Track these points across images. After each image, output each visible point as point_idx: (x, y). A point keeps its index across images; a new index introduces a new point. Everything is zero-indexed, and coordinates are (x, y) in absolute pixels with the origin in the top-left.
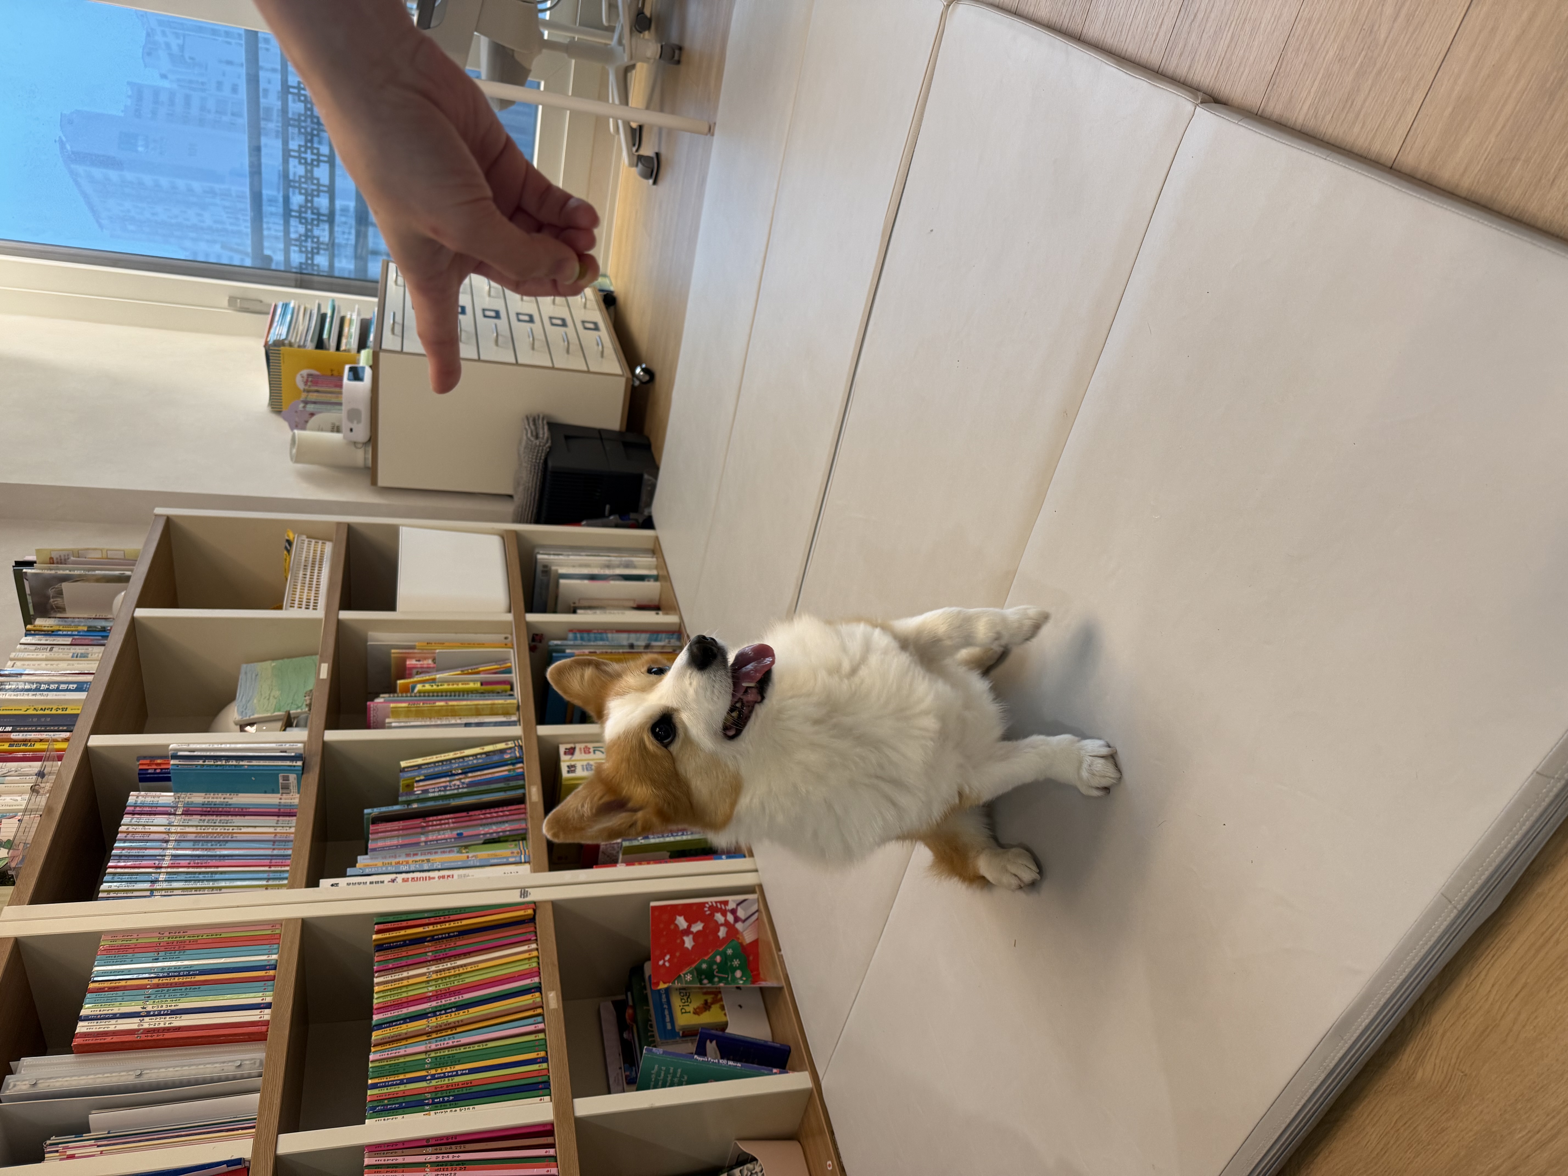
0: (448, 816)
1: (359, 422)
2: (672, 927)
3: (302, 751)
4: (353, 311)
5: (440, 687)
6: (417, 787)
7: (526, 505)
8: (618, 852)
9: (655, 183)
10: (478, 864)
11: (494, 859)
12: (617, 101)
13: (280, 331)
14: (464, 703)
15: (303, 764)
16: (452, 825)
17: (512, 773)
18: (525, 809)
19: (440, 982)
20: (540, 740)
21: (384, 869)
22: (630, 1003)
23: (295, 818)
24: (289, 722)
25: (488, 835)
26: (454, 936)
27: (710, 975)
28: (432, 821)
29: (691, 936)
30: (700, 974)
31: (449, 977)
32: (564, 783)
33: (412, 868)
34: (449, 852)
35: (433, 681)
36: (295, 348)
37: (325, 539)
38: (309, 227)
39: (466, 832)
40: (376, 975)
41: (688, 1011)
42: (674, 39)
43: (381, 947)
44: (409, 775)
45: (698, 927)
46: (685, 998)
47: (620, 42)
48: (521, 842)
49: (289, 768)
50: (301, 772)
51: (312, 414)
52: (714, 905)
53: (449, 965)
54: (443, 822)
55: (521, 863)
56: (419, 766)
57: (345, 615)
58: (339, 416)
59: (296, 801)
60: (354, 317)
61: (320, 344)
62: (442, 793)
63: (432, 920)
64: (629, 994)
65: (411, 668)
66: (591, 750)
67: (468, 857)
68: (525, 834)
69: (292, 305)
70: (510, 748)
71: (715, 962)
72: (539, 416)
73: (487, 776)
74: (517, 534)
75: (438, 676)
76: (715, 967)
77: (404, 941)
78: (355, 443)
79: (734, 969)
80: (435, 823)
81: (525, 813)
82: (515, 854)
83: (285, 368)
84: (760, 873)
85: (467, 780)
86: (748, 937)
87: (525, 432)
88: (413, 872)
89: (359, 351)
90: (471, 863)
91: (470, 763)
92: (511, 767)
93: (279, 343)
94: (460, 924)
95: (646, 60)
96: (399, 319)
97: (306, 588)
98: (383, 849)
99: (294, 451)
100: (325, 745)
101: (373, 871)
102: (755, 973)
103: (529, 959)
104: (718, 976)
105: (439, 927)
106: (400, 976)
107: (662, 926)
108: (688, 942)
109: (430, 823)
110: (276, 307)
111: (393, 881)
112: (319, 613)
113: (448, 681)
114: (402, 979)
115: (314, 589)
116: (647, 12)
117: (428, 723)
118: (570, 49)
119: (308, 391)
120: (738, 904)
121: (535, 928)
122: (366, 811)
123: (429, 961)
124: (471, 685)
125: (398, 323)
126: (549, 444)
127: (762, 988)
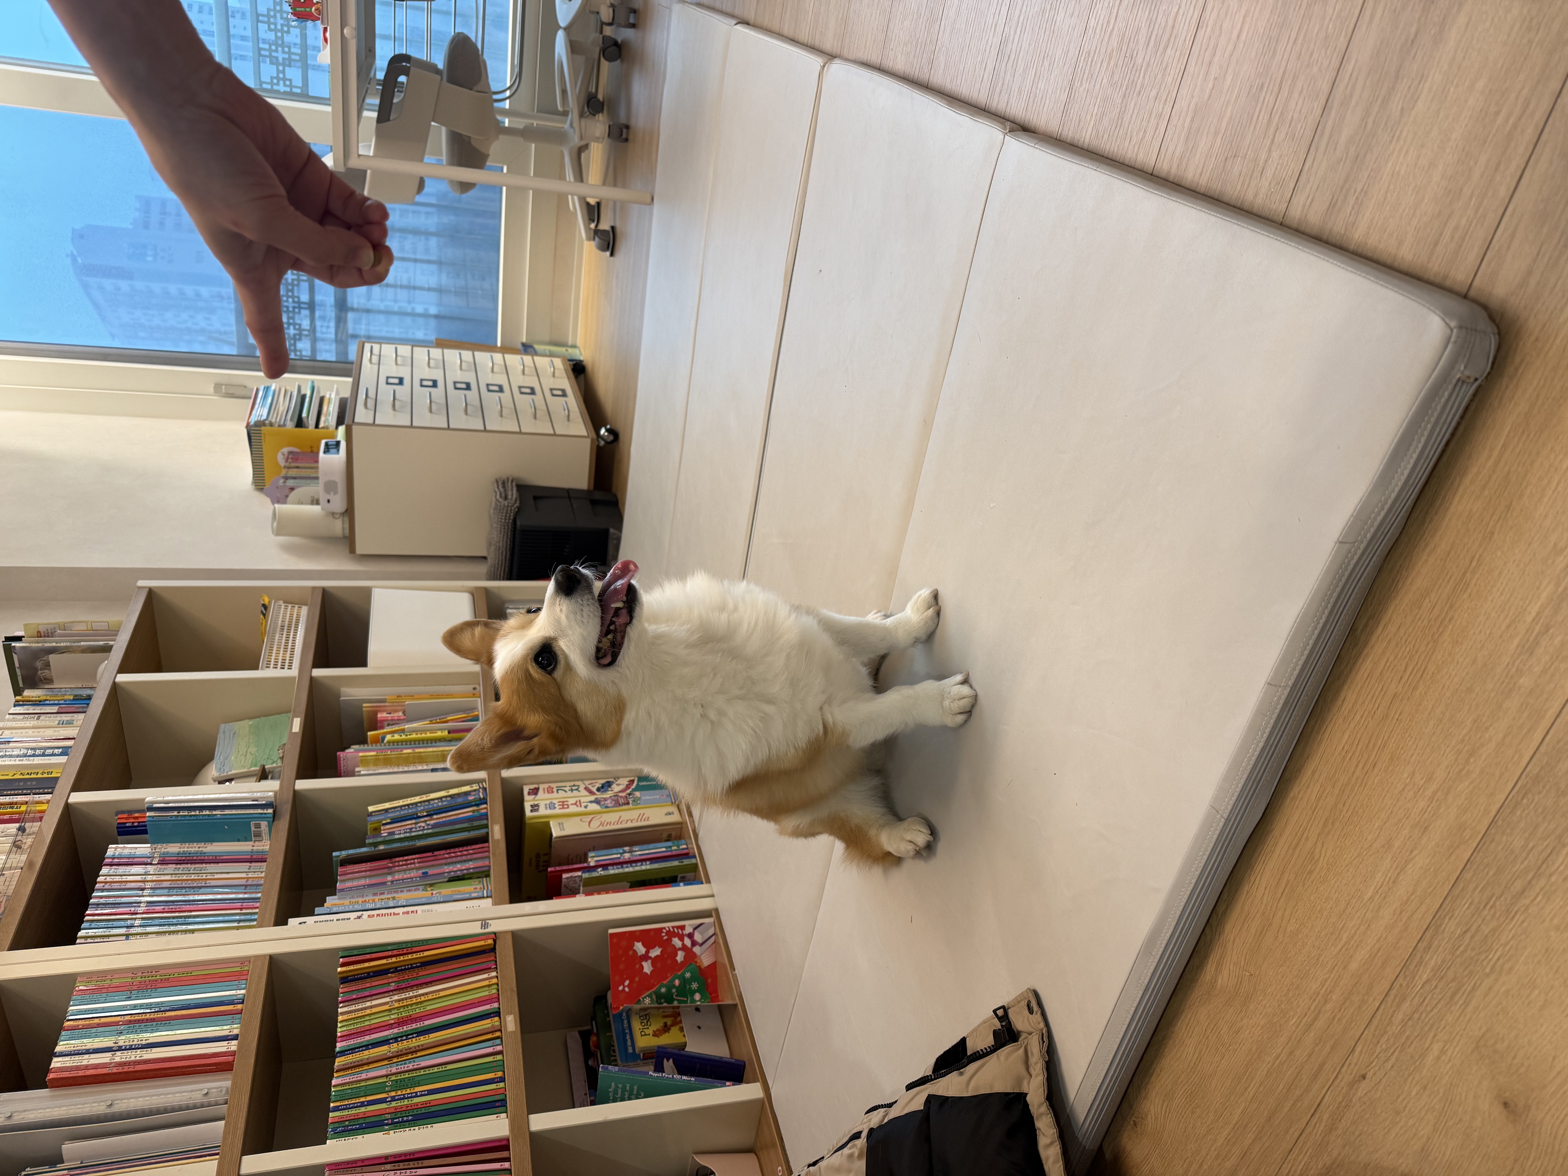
0: (414, 856)
1: (336, 493)
2: (631, 953)
3: (273, 800)
4: (332, 391)
5: (409, 737)
6: (384, 830)
7: (498, 564)
8: (579, 886)
9: (612, 255)
10: (442, 900)
11: (457, 894)
12: (572, 180)
13: (261, 413)
14: (431, 749)
15: (274, 811)
16: (417, 865)
17: (476, 814)
18: (489, 847)
19: (402, 1010)
20: (504, 781)
21: (351, 907)
22: (595, 1031)
23: (265, 863)
24: (264, 775)
25: (452, 873)
26: (417, 967)
27: (670, 1000)
28: (399, 861)
29: (650, 961)
30: (659, 997)
31: (411, 1005)
32: (528, 821)
33: (378, 906)
34: (415, 890)
35: (403, 731)
36: (276, 428)
37: (301, 603)
39: (431, 871)
40: (340, 1005)
41: (647, 1033)
42: (623, 120)
43: (345, 979)
44: (376, 818)
45: (656, 952)
46: (645, 1021)
47: (571, 125)
48: (484, 879)
49: (260, 816)
50: (272, 819)
51: (292, 489)
52: (672, 930)
53: (411, 994)
54: (409, 862)
55: (483, 897)
56: (386, 810)
57: (318, 672)
58: (317, 489)
59: (267, 848)
60: (333, 396)
61: (300, 423)
62: (408, 835)
63: (395, 952)
64: (594, 1022)
65: (382, 721)
66: (555, 790)
67: (432, 894)
68: (489, 871)
69: (273, 388)
70: (475, 790)
71: (674, 986)
72: (508, 479)
73: (452, 818)
74: (486, 590)
75: (406, 726)
76: (674, 990)
77: (368, 973)
78: (333, 514)
79: (693, 993)
80: (401, 863)
81: (488, 851)
82: (478, 890)
83: (267, 447)
84: (716, 897)
85: (432, 822)
86: (706, 960)
87: (494, 494)
88: (379, 909)
89: (337, 428)
90: (435, 899)
91: (435, 805)
92: (475, 808)
93: (260, 424)
94: (422, 955)
95: (597, 140)
96: (372, 394)
97: (282, 650)
98: (351, 889)
99: (275, 524)
100: (295, 793)
101: (341, 909)
102: (713, 995)
103: (489, 986)
104: (677, 1000)
105: (402, 958)
106: (364, 1006)
107: (620, 952)
108: (647, 967)
109: (397, 864)
110: (258, 390)
111: (359, 917)
112: (294, 672)
113: (416, 731)
114: (365, 1008)
115: (289, 650)
116: (600, 97)
117: (396, 770)
118: (527, 134)
119: (289, 468)
120: (695, 929)
121: (496, 957)
122: (334, 854)
123: (392, 991)
124: (439, 734)
125: (371, 398)
126: (517, 504)
127: (719, 1007)
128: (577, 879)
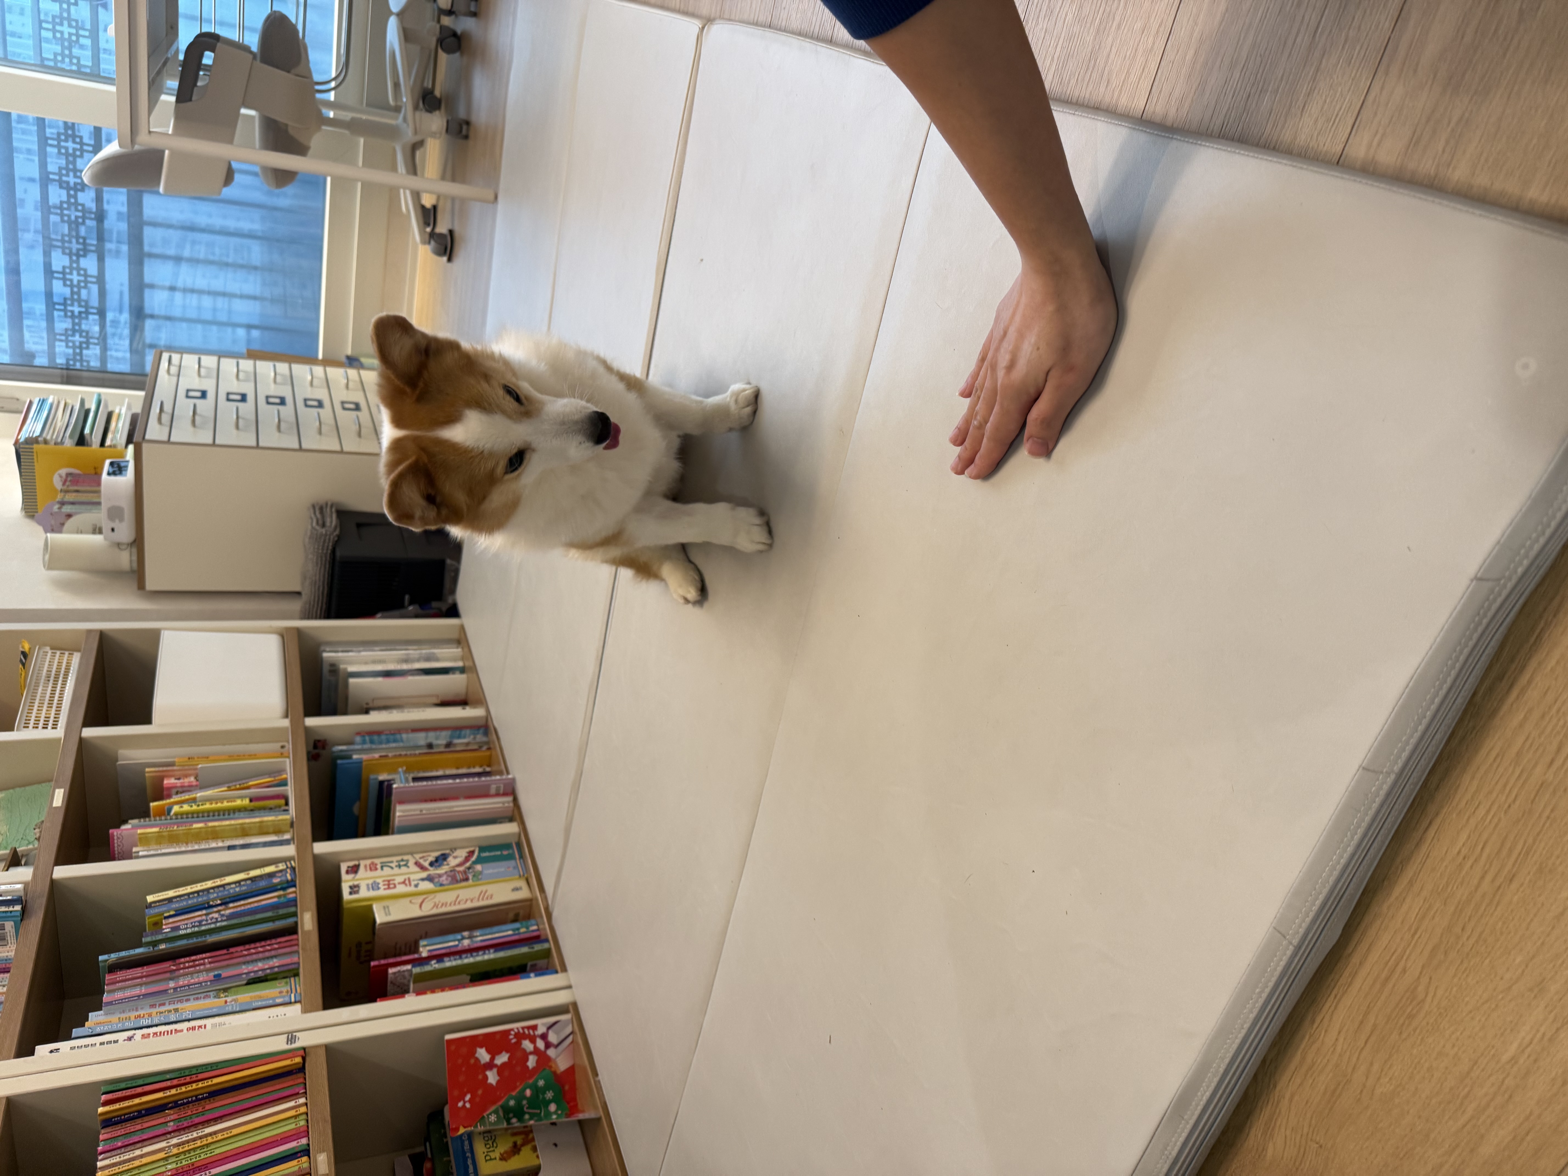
0: (204, 955)
1: (121, 520)
2: (472, 1061)
3: (22, 894)
4: (122, 405)
5: (201, 807)
6: (166, 924)
7: (314, 601)
8: (409, 981)
9: (450, 260)
10: (238, 1009)
11: (258, 1001)
13: (33, 428)
14: (227, 823)
15: (23, 908)
16: (208, 966)
17: (283, 900)
18: (298, 940)
19: (182, 1157)
20: (317, 859)
21: (120, 1025)
22: (429, 1155)
23: (7, 975)
24: (15, 860)
25: (252, 974)
26: (203, 1099)
27: (519, 1113)
28: (184, 963)
29: (495, 1070)
30: (508, 1113)
31: (194, 1149)
32: (345, 906)
33: (156, 1021)
34: (204, 998)
35: (194, 800)
36: (51, 446)
37: (72, 649)
38: (77, 321)
39: (225, 973)
40: (100, 1158)
41: (493, 1157)
42: (462, 114)
43: (108, 1122)
44: (156, 910)
45: (502, 1059)
46: (490, 1142)
47: (405, 119)
48: (292, 979)
49: (4, 915)
50: (20, 919)
51: (69, 516)
52: (521, 1031)
53: (195, 1135)
54: (197, 963)
55: (290, 1003)
56: (170, 900)
57: (89, 732)
58: (100, 516)
59: (12, 954)
60: (123, 411)
61: (81, 441)
62: (196, 929)
63: (175, 1082)
64: (428, 1144)
65: (170, 788)
66: (379, 867)
67: (226, 1002)
68: (298, 969)
69: (50, 400)
70: (281, 871)
71: (525, 1097)
72: (327, 504)
73: (252, 906)
74: (299, 631)
75: (199, 795)
76: (524, 1102)
77: (139, 1111)
78: (119, 545)
79: (547, 1103)
80: (187, 965)
81: (297, 945)
82: (284, 994)
83: (40, 468)
84: (574, 989)
85: (228, 912)
86: (562, 1064)
87: (310, 521)
88: (156, 1025)
89: (126, 446)
90: (229, 1009)
91: (232, 891)
92: (281, 893)
93: (31, 441)
94: (210, 1083)
95: (433, 135)
96: (168, 408)
97: (46, 705)
98: (121, 1001)
99: (47, 557)
100: (53, 883)
101: (106, 1029)
102: (572, 1104)
103: (295, 1117)
104: (529, 1113)
105: (184, 1089)
106: (132, 1156)
107: (460, 1061)
108: (492, 1077)
109: (182, 966)
110: (31, 403)
111: (130, 1039)
112: (59, 733)
113: (210, 800)
114: (134, 1159)
115: (55, 705)
116: (437, 93)
117: (183, 849)
118: (355, 127)
119: (67, 492)
120: (549, 1028)
121: (305, 1079)
122: (101, 958)
123: (170, 1133)
124: (239, 802)
125: (167, 413)
126: (338, 532)
127: (580, 1122)
128: (406, 973)
